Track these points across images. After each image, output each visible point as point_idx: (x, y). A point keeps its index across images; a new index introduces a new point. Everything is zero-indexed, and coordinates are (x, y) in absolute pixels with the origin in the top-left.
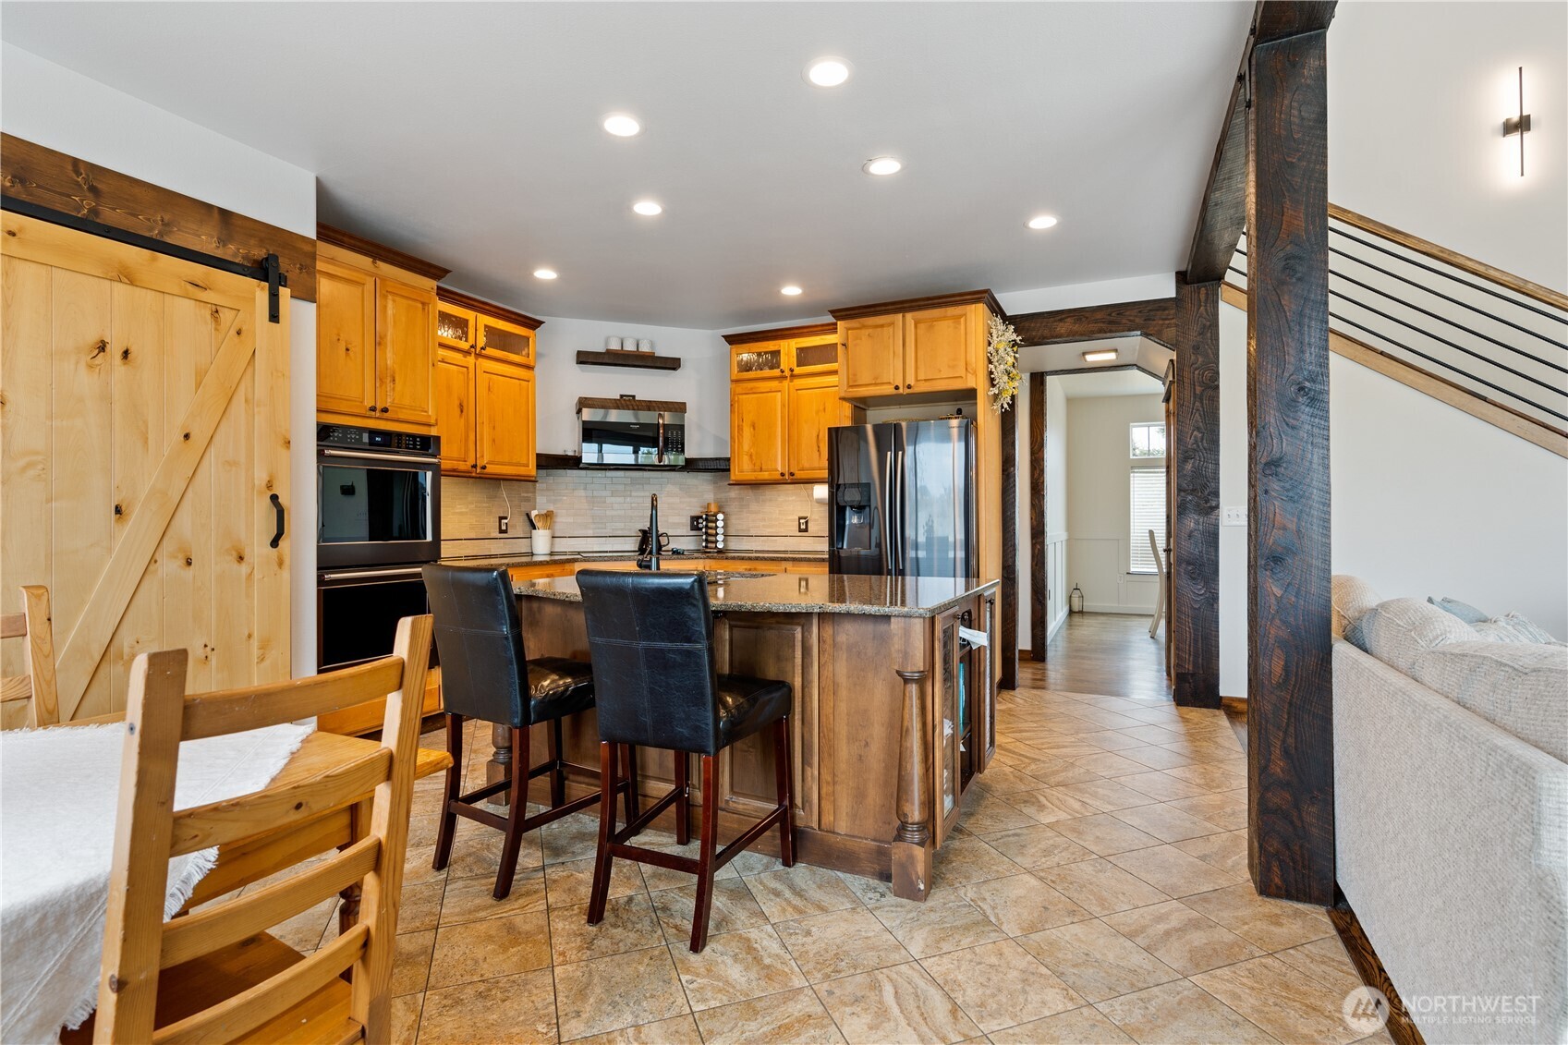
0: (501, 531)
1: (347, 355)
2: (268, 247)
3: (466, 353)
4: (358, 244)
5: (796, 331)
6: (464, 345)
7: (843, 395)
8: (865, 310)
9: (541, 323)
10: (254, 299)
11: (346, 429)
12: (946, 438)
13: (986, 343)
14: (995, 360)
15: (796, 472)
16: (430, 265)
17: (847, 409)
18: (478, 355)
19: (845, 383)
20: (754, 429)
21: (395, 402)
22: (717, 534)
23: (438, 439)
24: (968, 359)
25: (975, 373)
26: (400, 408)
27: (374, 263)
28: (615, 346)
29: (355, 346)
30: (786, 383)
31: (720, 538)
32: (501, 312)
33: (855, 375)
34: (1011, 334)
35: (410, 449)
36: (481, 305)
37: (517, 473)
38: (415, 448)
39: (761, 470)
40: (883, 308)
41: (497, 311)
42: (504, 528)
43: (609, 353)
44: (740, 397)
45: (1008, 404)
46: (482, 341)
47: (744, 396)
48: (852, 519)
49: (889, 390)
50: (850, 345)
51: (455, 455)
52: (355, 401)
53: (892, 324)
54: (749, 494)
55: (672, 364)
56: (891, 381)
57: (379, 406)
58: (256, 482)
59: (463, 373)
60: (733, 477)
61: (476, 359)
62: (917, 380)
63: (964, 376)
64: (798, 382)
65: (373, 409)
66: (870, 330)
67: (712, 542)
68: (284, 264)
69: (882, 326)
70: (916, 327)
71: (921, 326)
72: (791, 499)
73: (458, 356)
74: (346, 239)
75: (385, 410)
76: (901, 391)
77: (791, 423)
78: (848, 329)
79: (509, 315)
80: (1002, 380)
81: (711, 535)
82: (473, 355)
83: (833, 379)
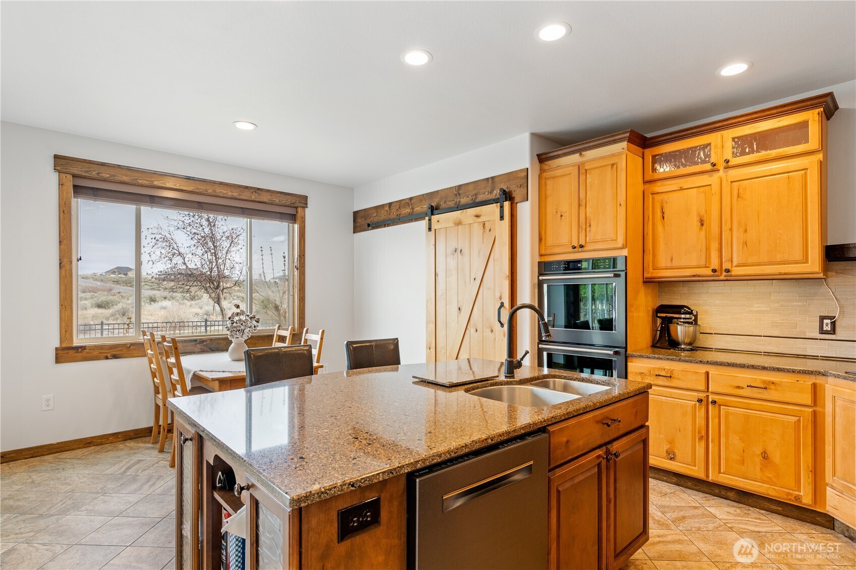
0: (823, 332)
1: (561, 219)
10: (494, 213)
21: (591, 239)
26: (595, 242)
27: (581, 155)
36: (725, 123)
42: (827, 328)
46: (728, 155)
51: (694, 263)
57: (578, 245)
58: (496, 297)
59: (704, 192)
65: (574, 247)
73: (701, 179)
75: (582, 246)
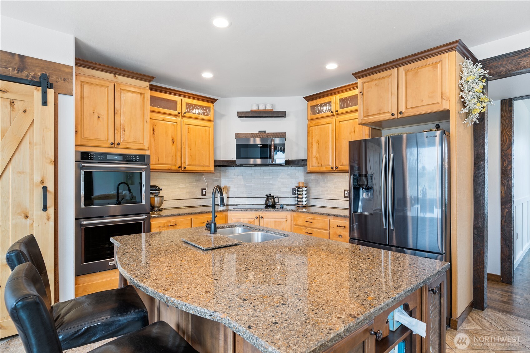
0: (203, 195)
1: (98, 120)
2: (46, 71)
3: (176, 116)
4: (104, 68)
5: (339, 90)
6: (176, 113)
7: (360, 122)
8: (373, 70)
9: (216, 100)
10: (34, 95)
11: (98, 154)
12: (432, 144)
13: (458, 78)
14: (465, 89)
15: (339, 166)
16: (144, 75)
17: (367, 130)
18: (183, 117)
19: (362, 115)
20: (318, 144)
21: (125, 140)
22: (302, 198)
23: (149, 156)
24: (443, 90)
25: (449, 100)
26: (128, 142)
27: (115, 76)
28: (255, 108)
29: (103, 115)
30: (334, 118)
31: (304, 199)
32: (195, 96)
33: (367, 110)
34: (479, 70)
35: (134, 161)
36: (184, 94)
37: (203, 170)
38: (136, 161)
39: (322, 165)
40: (385, 67)
41: (193, 96)
42: (204, 194)
43: (252, 111)
44: (312, 127)
45: (477, 118)
46: (184, 110)
47: (314, 127)
48: (363, 195)
49: (388, 116)
50: (365, 92)
52: (103, 141)
53: (390, 76)
54: (319, 177)
55: (282, 115)
56: (390, 111)
57: (116, 142)
58: (35, 181)
59: (174, 125)
60: (308, 169)
61: (182, 118)
62: (407, 108)
63: (440, 102)
64: (341, 118)
65: (112, 144)
66: (377, 82)
67: (300, 202)
68: (53, 79)
69: (384, 78)
70: (406, 75)
71: (410, 74)
72: (340, 180)
73: (173, 118)
74: (97, 66)
75: (119, 144)
76: (396, 116)
77: (336, 140)
78: (363, 83)
79: (199, 97)
80: (472, 103)
81: (300, 198)
82: (180, 117)
83: (355, 115)
